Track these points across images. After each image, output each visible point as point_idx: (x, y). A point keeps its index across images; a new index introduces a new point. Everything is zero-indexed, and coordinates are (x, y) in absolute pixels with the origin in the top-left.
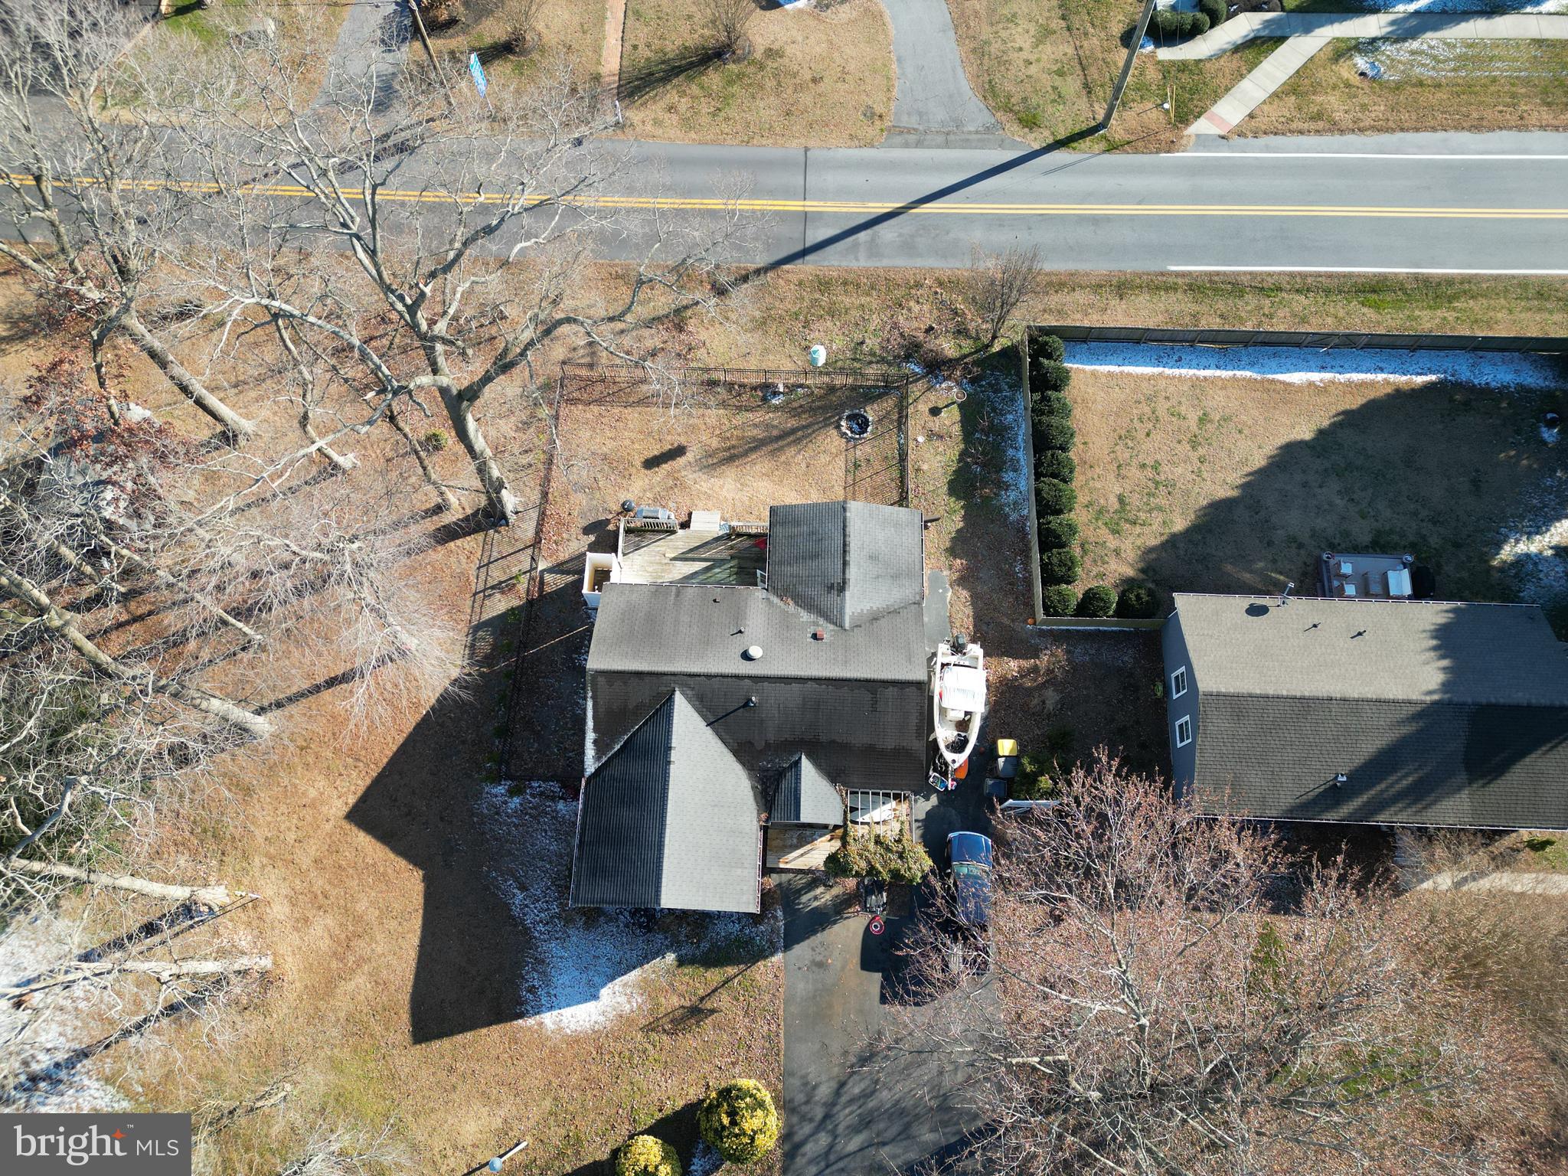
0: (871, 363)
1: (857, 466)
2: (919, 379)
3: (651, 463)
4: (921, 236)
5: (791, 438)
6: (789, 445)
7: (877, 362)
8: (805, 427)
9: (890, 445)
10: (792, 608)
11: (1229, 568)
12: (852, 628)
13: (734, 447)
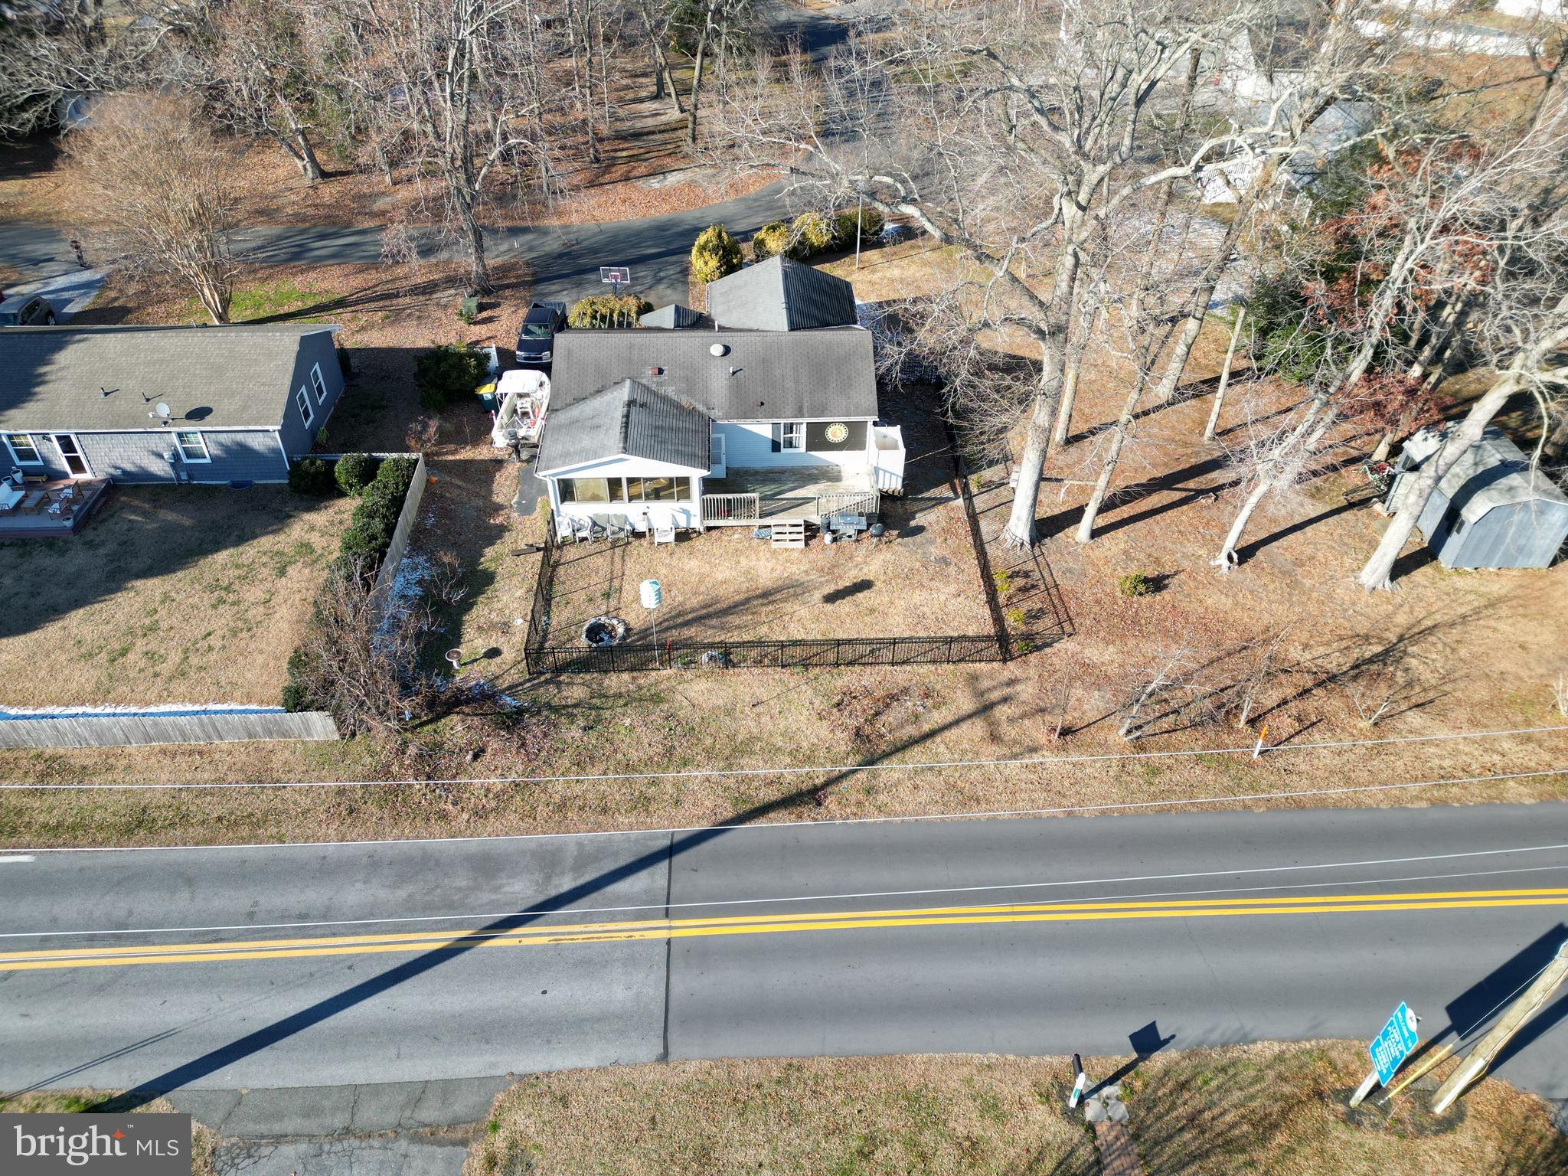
0: (576, 706)
1: (607, 595)
2: (510, 688)
3: (864, 585)
4: (459, 889)
5: (690, 616)
6: (693, 611)
7: (565, 707)
8: (675, 627)
9: (560, 616)
10: (685, 401)
11: (187, 522)
12: (623, 380)
13: (763, 605)
